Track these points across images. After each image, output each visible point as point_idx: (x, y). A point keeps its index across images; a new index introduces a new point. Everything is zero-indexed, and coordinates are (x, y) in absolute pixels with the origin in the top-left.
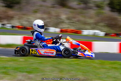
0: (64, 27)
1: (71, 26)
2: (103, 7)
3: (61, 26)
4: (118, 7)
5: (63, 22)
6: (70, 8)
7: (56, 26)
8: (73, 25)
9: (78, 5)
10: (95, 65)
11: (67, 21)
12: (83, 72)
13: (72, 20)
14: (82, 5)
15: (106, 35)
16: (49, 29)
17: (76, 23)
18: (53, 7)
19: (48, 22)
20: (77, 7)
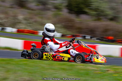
0: (21, 27)
1: (28, 27)
2: (61, 8)
3: (18, 27)
4: (76, 9)
5: (20, 23)
6: (28, 8)
7: (13, 26)
8: (30, 26)
9: (36, 6)
10: (43, 65)
11: (24, 22)
12: (30, 73)
13: (30, 21)
14: (41, 7)
15: (63, 36)
16: (5, 29)
17: (33, 24)
18: (12, 8)
19: (5, 22)
20: (35, 8)
